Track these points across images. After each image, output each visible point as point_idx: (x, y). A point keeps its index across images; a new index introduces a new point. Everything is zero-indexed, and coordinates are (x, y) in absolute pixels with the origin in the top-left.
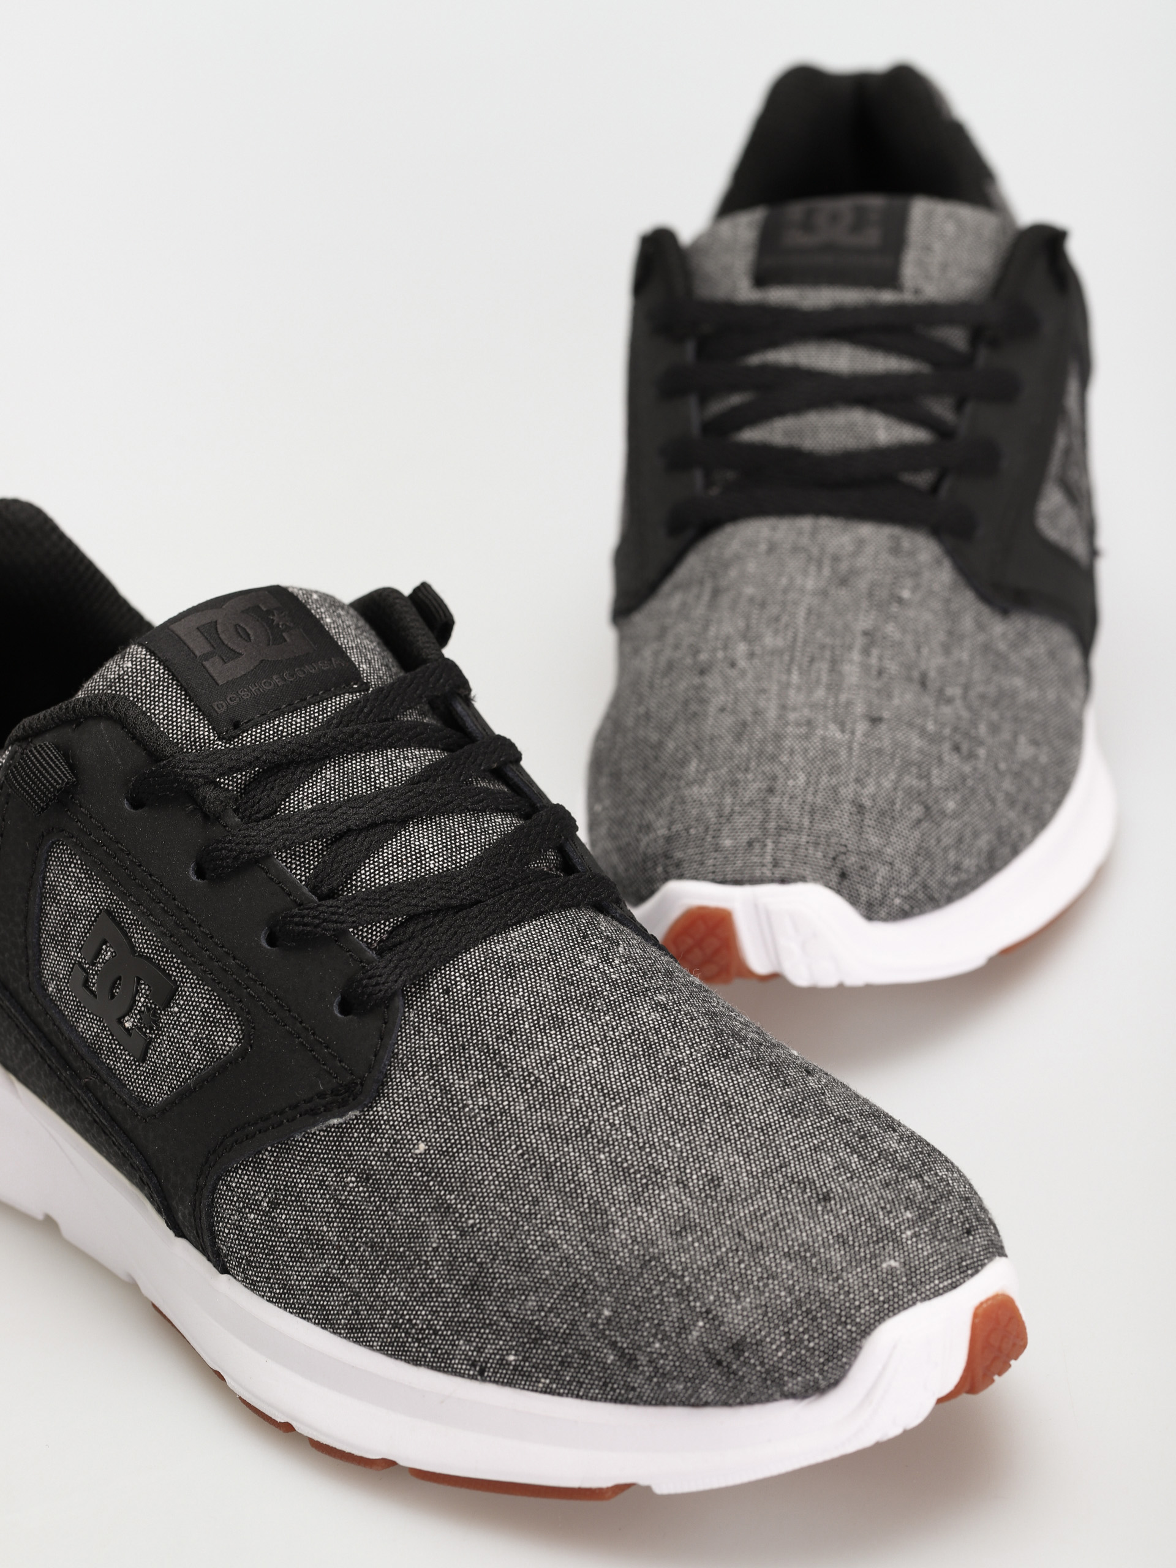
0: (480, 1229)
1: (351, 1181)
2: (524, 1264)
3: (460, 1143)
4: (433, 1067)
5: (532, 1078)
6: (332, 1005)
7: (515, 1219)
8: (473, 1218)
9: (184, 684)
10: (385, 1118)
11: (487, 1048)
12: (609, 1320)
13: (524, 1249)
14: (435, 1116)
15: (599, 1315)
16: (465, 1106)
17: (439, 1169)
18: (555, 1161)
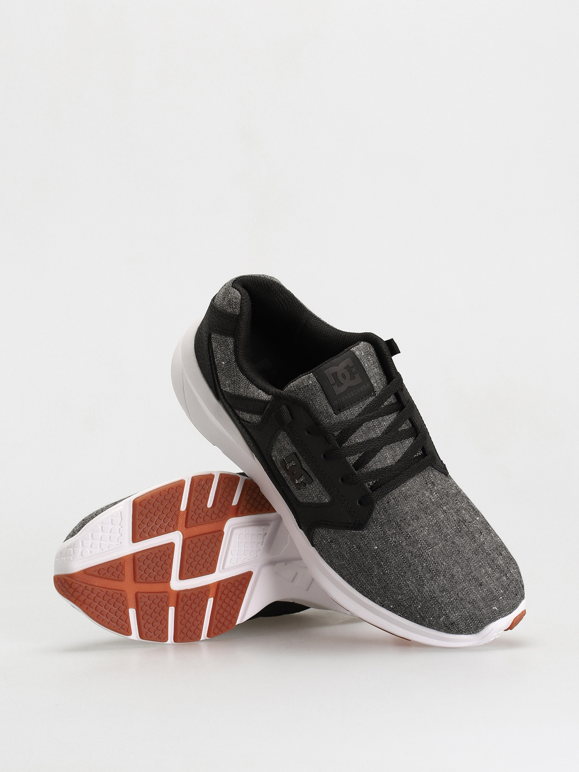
0: (389, 575)
1: (355, 547)
2: (399, 588)
3: (387, 550)
4: (382, 525)
5: (409, 536)
6: (357, 502)
7: (399, 575)
8: (387, 571)
9: (326, 394)
10: (367, 535)
11: (397, 523)
12: (420, 608)
13: (400, 584)
14: (381, 540)
15: (418, 606)
16: (390, 539)
17: (380, 555)
18: (412, 563)
